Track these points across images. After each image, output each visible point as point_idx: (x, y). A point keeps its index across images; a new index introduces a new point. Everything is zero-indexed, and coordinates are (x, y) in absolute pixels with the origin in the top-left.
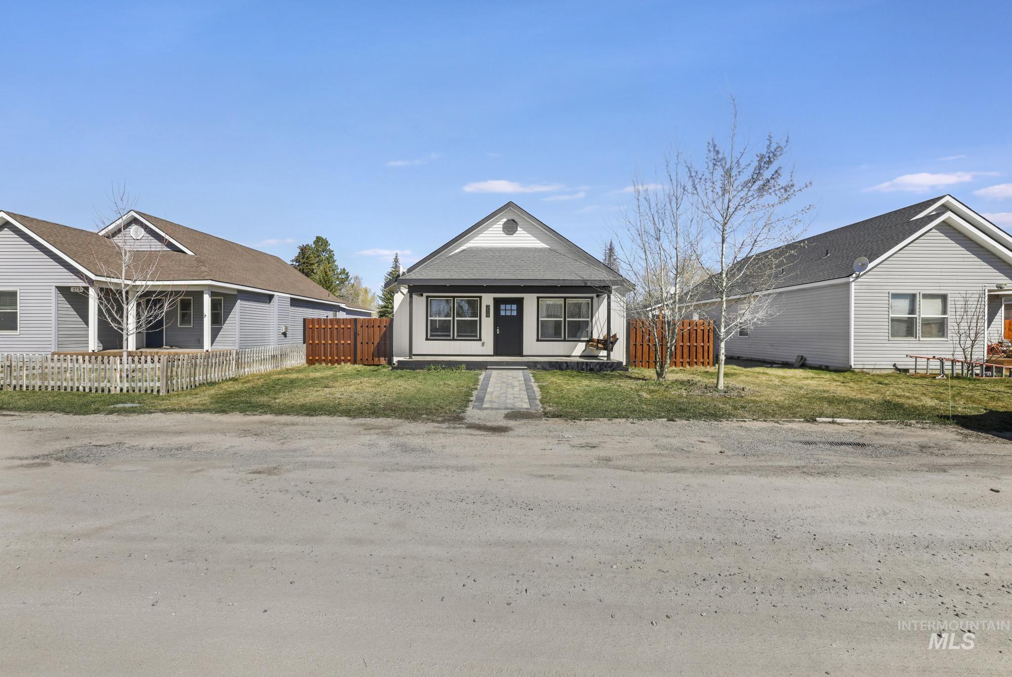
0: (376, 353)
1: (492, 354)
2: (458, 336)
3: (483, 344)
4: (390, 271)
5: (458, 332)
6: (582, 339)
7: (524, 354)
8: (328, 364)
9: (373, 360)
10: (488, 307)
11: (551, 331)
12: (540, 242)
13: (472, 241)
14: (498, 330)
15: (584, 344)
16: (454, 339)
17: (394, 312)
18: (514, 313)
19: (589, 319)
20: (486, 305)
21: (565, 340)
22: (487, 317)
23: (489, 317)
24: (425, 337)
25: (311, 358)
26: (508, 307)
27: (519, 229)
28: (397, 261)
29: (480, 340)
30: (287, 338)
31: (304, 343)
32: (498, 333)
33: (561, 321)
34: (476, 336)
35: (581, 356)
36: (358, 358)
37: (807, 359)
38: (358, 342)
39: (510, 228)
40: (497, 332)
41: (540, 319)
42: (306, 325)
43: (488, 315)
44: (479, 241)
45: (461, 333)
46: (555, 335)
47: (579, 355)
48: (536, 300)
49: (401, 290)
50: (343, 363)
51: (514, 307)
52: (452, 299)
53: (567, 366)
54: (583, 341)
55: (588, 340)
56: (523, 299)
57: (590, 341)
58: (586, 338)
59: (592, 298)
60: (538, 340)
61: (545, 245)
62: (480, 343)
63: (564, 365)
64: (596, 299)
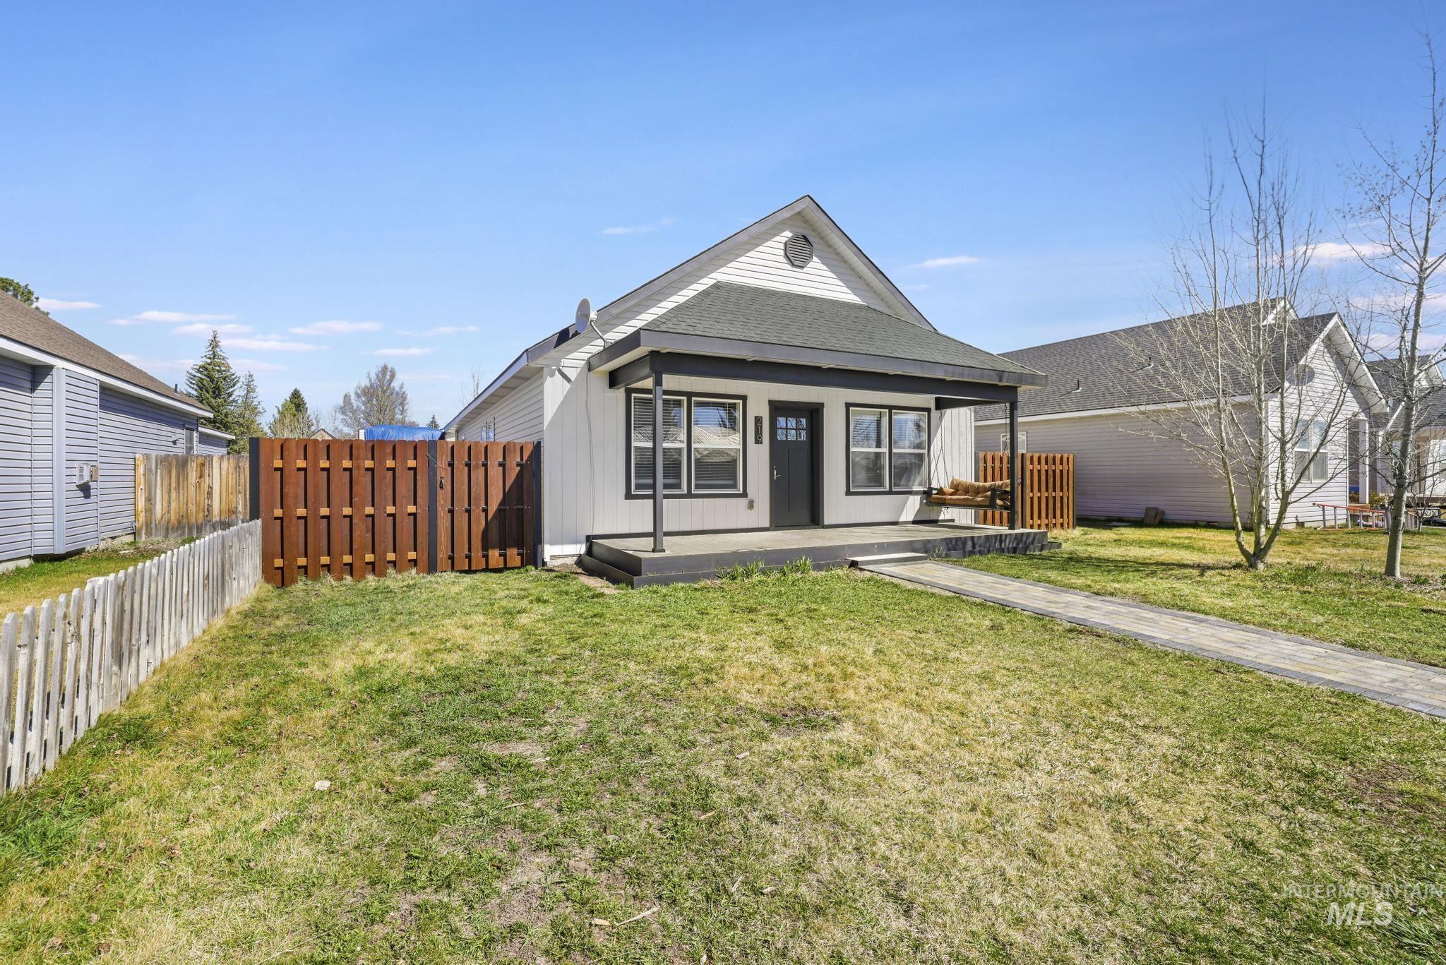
0: (494, 535)
1: (767, 525)
2: (697, 487)
3: (751, 505)
4: (201, 364)
5: (697, 479)
6: (914, 489)
7: (826, 523)
8: (341, 579)
9: (486, 556)
10: (758, 420)
12: (848, 291)
13: (723, 270)
14: (775, 472)
16: (689, 495)
17: (546, 424)
18: (803, 437)
19: (925, 451)
20: (756, 417)
21: (890, 492)
22: (756, 443)
23: (760, 443)
24: (624, 491)
25: (278, 562)
26: (792, 421)
27: (815, 259)
28: (217, 346)
29: (744, 495)
30: (93, 499)
31: (254, 514)
32: (776, 478)
33: (884, 453)
34: (737, 486)
35: (914, 522)
36: (443, 552)
37: (1167, 512)
38: (439, 509)
39: (798, 253)
40: (773, 475)
41: (852, 449)
42: (262, 459)
43: (758, 440)
44: (735, 273)
45: (705, 479)
47: (911, 518)
48: (845, 409)
49: (565, 370)
50: (391, 571)
51: (803, 423)
52: (685, 398)
53: (974, 546)
54: (917, 493)
55: (925, 492)
56: (822, 405)
57: (927, 493)
58: (921, 489)
59: (928, 410)
60: (848, 493)
61: (857, 299)
62: (743, 502)
63: (970, 543)
64: (935, 414)
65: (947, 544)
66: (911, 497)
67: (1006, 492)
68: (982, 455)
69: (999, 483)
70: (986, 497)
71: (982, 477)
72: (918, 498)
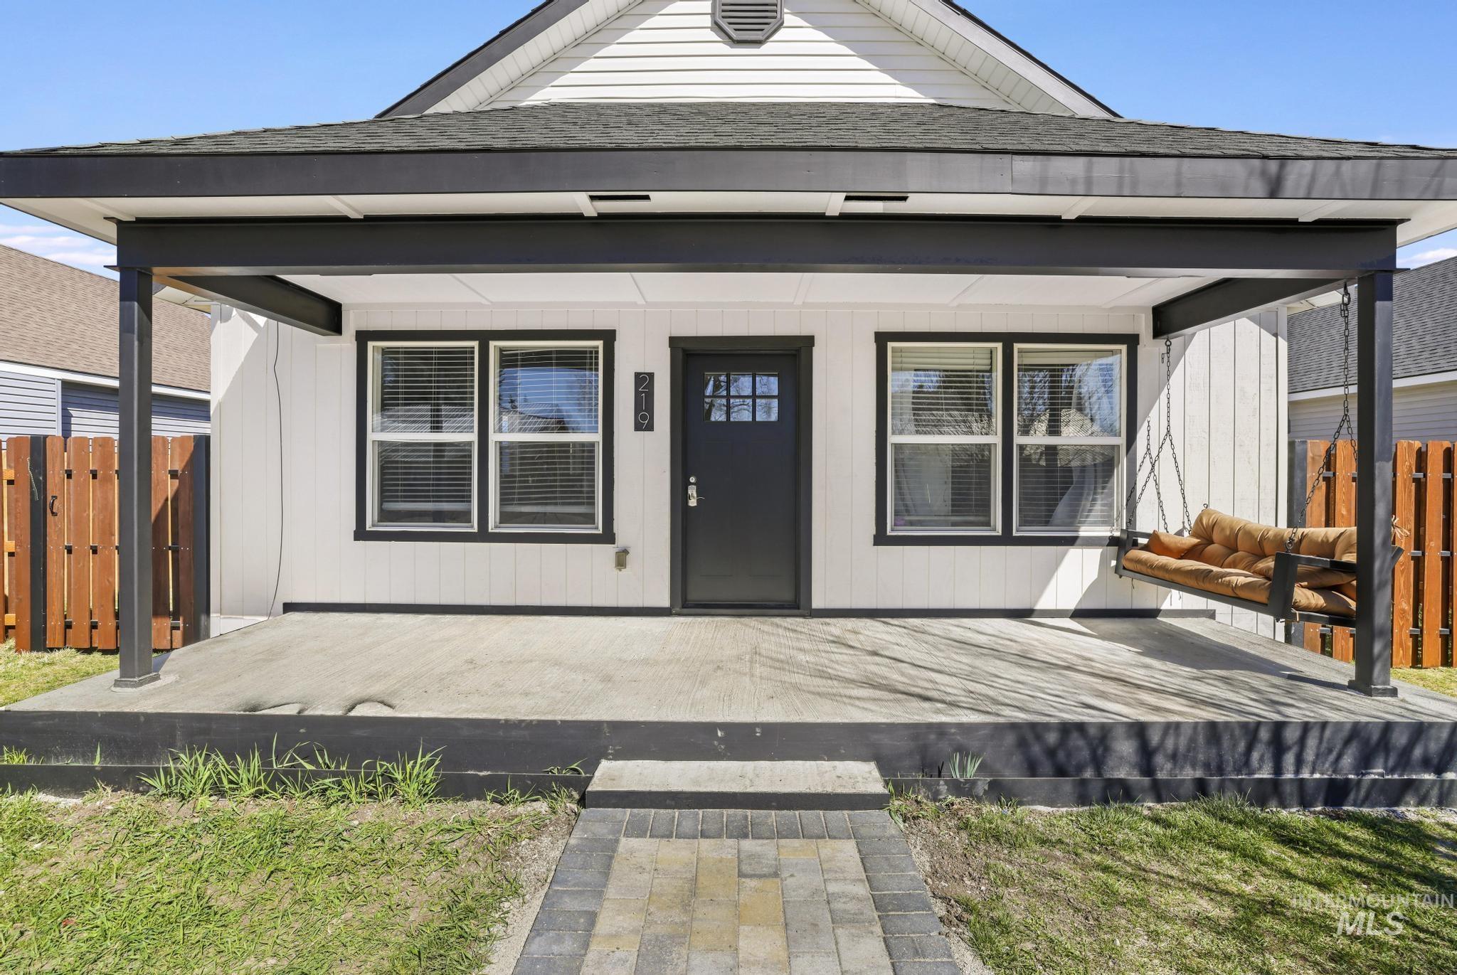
1: (666, 603)
2: (505, 518)
3: (621, 560)
5: (501, 502)
6: (1085, 532)
7: (817, 603)
10: (644, 382)
11: (937, 493)
12: (887, 77)
14: (692, 491)
15: (1093, 556)
16: (483, 535)
18: (769, 412)
19: (1121, 441)
20: (637, 375)
21: (1007, 539)
22: (638, 427)
23: (650, 427)
24: (352, 525)
26: (744, 384)
27: (791, 20)
29: (608, 537)
32: (693, 503)
33: (988, 447)
34: (590, 519)
35: (1078, 614)
38: (50, 547)
40: (686, 497)
41: (892, 439)
43: (644, 422)
45: (523, 501)
46: (954, 513)
47: (1072, 605)
48: (874, 346)
51: (771, 384)
52: (475, 344)
53: (1146, 755)
54: (1091, 542)
55: (1113, 541)
56: (809, 341)
57: (1123, 544)
58: (1104, 532)
59: (1132, 341)
60: (881, 538)
61: (916, 94)
62: (605, 552)
63: (1125, 747)
64: (1150, 349)
65: (1022, 744)
66: (1073, 553)
67: (1346, 568)
68: (1316, 449)
69: (1319, 532)
70: (1262, 573)
71: (1316, 508)
72: (1095, 554)
